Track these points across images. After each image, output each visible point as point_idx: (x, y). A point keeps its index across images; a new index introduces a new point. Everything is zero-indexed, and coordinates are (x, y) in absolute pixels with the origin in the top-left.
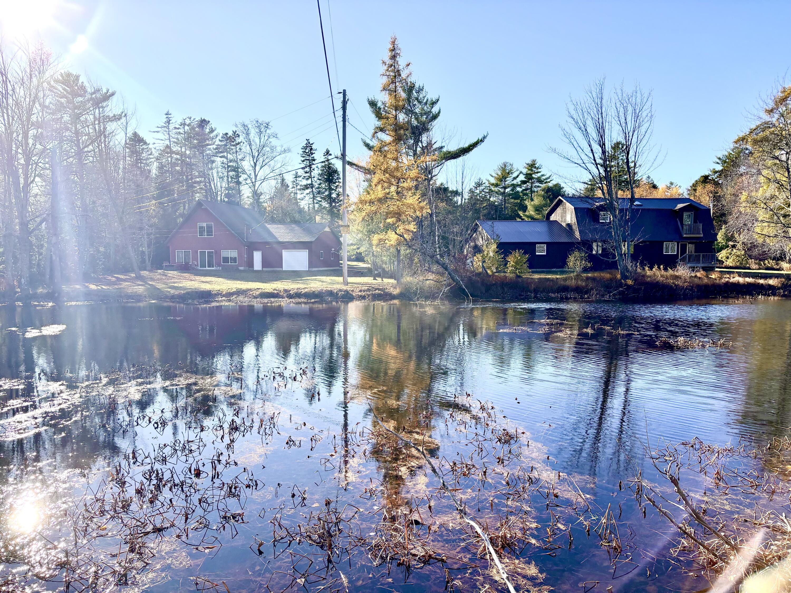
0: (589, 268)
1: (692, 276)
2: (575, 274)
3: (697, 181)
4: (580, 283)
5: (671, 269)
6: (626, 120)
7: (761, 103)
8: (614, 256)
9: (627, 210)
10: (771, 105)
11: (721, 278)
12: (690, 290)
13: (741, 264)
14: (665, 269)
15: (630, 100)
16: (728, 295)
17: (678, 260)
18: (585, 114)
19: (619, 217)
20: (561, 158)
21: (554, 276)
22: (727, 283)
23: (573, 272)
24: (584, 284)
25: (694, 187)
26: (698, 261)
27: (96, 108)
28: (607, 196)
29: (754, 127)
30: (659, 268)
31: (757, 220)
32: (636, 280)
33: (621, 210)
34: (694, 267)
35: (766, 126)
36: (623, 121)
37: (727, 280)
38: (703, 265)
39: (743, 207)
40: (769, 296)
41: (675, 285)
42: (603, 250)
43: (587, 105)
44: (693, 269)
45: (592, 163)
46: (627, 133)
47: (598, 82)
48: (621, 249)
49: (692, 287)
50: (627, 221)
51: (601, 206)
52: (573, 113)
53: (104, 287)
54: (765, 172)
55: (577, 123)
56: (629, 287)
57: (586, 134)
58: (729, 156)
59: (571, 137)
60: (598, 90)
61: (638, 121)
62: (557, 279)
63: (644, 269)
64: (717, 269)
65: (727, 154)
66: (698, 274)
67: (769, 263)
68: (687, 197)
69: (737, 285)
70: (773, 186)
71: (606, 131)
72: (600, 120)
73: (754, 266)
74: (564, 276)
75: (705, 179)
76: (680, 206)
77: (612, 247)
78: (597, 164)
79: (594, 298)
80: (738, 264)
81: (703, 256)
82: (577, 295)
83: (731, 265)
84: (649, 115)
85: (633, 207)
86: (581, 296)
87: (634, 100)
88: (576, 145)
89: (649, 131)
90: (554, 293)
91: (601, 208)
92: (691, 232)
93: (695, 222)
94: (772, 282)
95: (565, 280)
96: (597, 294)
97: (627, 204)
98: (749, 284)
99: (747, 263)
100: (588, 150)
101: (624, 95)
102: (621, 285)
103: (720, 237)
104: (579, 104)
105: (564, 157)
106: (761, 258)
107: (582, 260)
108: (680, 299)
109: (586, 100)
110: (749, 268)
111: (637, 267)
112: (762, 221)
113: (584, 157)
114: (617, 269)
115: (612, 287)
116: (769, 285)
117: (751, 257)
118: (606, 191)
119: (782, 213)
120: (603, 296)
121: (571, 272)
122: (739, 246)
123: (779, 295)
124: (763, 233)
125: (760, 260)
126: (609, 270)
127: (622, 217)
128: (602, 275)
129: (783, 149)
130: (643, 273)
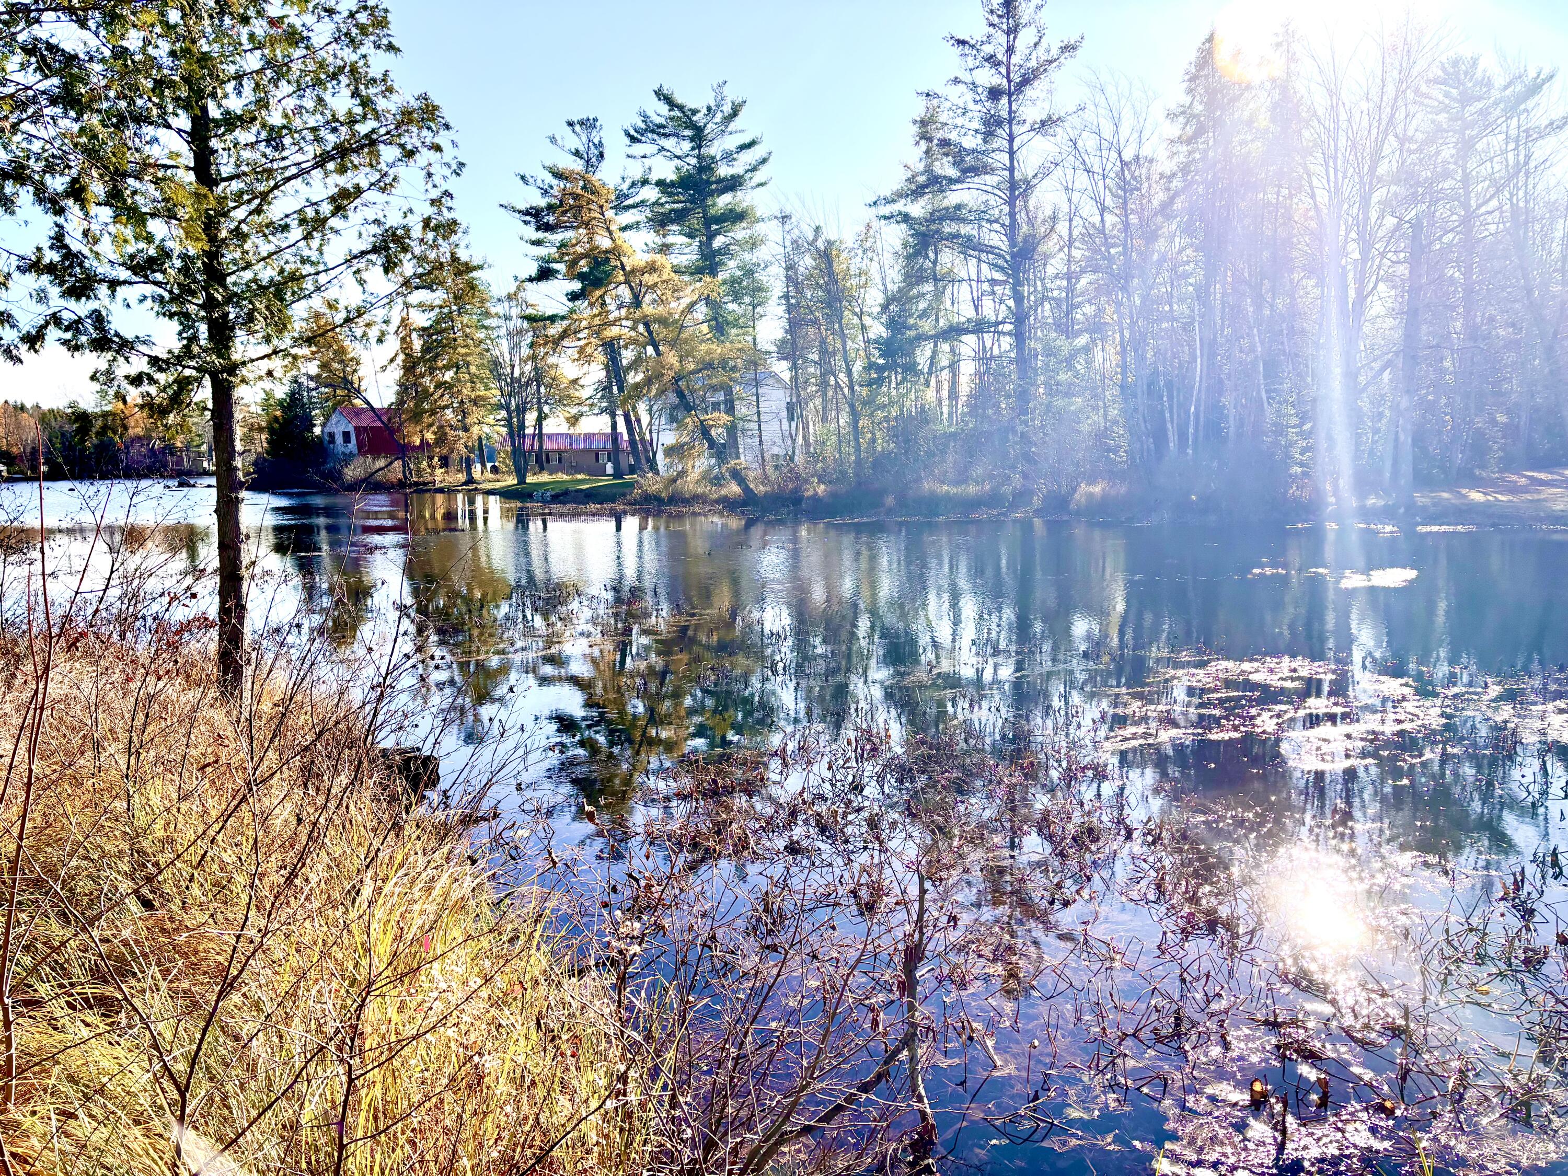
27: (1511, 118)
53: (1500, 497)
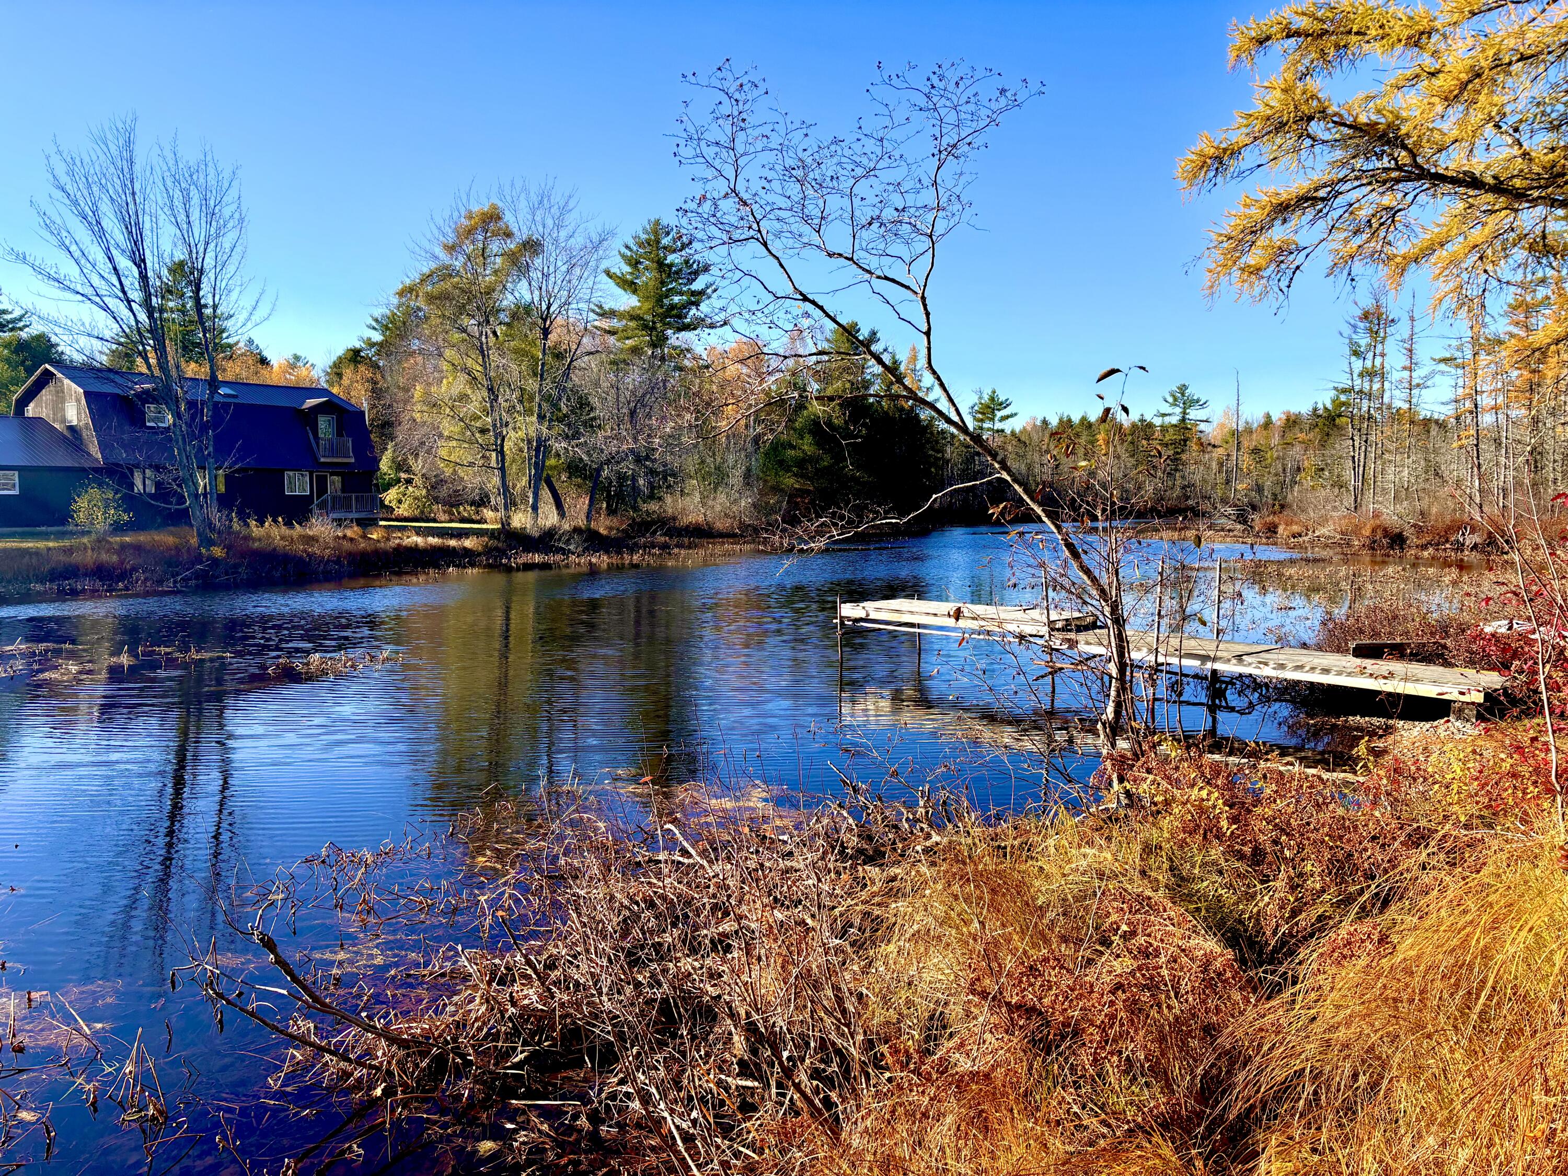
0: (125, 524)
1: (338, 537)
2: (94, 536)
3: (340, 358)
4: (104, 557)
5: (300, 524)
6: (188, 217)
7: (436, 232)
8: (182, 499)
9: (203, 403)
10: (451, 239)
11: (388, 539)
12: (335, 563)
13: (422, 512)
14: (288, 524)
15: (195, 177)
16: (401, 568)
17: (314, 506)
18: (95, 189)
19: (186, 417)
20: (40, 277)
21: (41, 545)
22: (399, 549)
23: (89, 532)
24: (115, 558)
25: (337, 370)
26: (349, 509)
28: (157, 372)
29: (426, 270)
30: (275, 521)
31: (441, 436)
32: (229, 548)
33: (191, 404)
34: (340, 520)
35: (446, 273)
36: (182, 217)
37: (397, 541)
38: (356, 516)
39: (418, 412)
40: (465, 567)
41: (308, 555)
42: (158, 485)
43: (97, 168)
44: (339, 522)
45: (117, 297)
46: (192, 244)
47: (120, 125)
48: (196, 485)
49: (339, 557)
50: (204, 428)
51: (146, 392)
52: (64, 179)
54: (448, 353)
55: (76, 203)
56: (215, 561)
57: (100, 233)
58: (392, 319)
59: (64, 234)
60: (121, 142)
61: (214, 223)
62: (49, 549)
63: (247, 525)
64: (382, 523)
65: (388, 312)
66: (349, 533)
67: (465, 510)
68: (325, 386)
69: (414, 551)
70: (463, 377)
71: (147, 233)
72: (131, 206)
73: (442, 516)
74: (66, 543)
75: (355, 356)
76: (311, 402)
77: (175, 480)
78: (129, 301)
79: (139, 588)
80: (417, 512)
81: (357, 498)
82: (98, 584)
83: (406, 514)
84: (237, 216)
85: (217, 398)
86: (110, 585)
87: (202, 180)
88: (77, 254)
89: (238, 249)
90: (42, 581)
91: (146, 396)
92: (333, 452)
93: (339, 434)
94: (468, 543)
95: (69, 551)
96: (146, 579)
97: (203, 393)
98: (435, 550)
99: (431, 511)
100: (105, 267)
101: (181, 166)
102: (199, 559)
103: (385, 465)
104: (79, 164)
105: (49, 277)
106: (453, 502)
107: (107, 507)
108: (318, 581)
109: (94, 158)
110: (435, 521)
111: (231, 521)
112: (449, 438)
113: (96, 281)
114: (191, 526)
115: (181, 563)
116: (465, 549)
117: (436, 500)
118: (153, 361)
119: (478, 425)
120: (160, 582)
121: (83, 533)
122: (418, 480)
123: (480, 566)
124: (452, 458)
125: (452, 506)
126: (172, 528)
127: (193, 418)
128: (157, 538)
129: (473, 317)
130: (244, 532)
